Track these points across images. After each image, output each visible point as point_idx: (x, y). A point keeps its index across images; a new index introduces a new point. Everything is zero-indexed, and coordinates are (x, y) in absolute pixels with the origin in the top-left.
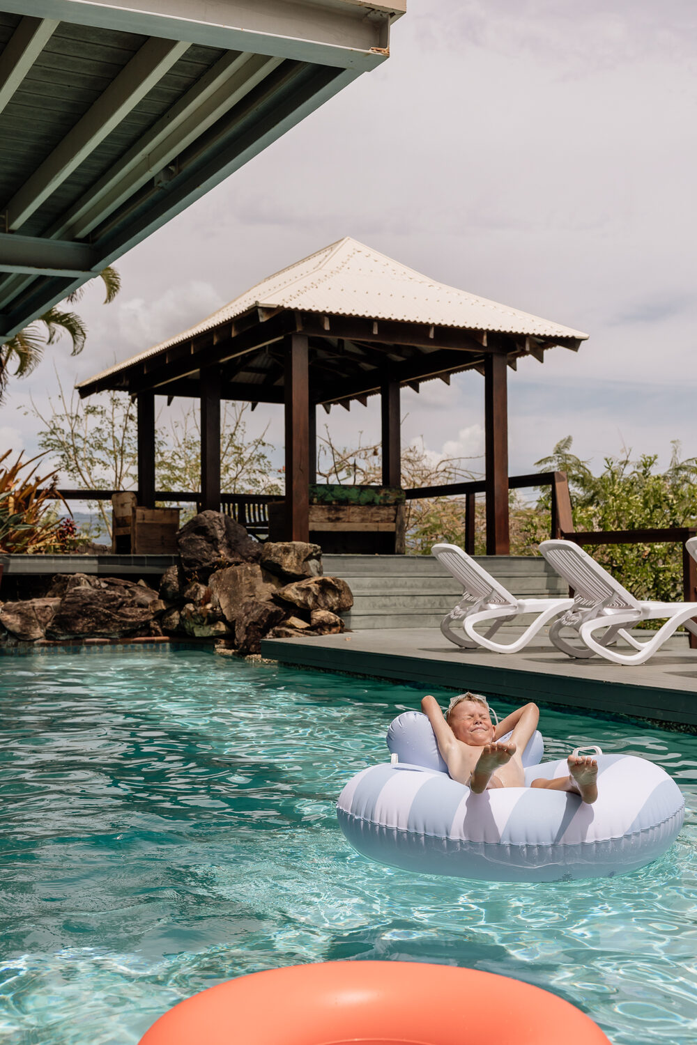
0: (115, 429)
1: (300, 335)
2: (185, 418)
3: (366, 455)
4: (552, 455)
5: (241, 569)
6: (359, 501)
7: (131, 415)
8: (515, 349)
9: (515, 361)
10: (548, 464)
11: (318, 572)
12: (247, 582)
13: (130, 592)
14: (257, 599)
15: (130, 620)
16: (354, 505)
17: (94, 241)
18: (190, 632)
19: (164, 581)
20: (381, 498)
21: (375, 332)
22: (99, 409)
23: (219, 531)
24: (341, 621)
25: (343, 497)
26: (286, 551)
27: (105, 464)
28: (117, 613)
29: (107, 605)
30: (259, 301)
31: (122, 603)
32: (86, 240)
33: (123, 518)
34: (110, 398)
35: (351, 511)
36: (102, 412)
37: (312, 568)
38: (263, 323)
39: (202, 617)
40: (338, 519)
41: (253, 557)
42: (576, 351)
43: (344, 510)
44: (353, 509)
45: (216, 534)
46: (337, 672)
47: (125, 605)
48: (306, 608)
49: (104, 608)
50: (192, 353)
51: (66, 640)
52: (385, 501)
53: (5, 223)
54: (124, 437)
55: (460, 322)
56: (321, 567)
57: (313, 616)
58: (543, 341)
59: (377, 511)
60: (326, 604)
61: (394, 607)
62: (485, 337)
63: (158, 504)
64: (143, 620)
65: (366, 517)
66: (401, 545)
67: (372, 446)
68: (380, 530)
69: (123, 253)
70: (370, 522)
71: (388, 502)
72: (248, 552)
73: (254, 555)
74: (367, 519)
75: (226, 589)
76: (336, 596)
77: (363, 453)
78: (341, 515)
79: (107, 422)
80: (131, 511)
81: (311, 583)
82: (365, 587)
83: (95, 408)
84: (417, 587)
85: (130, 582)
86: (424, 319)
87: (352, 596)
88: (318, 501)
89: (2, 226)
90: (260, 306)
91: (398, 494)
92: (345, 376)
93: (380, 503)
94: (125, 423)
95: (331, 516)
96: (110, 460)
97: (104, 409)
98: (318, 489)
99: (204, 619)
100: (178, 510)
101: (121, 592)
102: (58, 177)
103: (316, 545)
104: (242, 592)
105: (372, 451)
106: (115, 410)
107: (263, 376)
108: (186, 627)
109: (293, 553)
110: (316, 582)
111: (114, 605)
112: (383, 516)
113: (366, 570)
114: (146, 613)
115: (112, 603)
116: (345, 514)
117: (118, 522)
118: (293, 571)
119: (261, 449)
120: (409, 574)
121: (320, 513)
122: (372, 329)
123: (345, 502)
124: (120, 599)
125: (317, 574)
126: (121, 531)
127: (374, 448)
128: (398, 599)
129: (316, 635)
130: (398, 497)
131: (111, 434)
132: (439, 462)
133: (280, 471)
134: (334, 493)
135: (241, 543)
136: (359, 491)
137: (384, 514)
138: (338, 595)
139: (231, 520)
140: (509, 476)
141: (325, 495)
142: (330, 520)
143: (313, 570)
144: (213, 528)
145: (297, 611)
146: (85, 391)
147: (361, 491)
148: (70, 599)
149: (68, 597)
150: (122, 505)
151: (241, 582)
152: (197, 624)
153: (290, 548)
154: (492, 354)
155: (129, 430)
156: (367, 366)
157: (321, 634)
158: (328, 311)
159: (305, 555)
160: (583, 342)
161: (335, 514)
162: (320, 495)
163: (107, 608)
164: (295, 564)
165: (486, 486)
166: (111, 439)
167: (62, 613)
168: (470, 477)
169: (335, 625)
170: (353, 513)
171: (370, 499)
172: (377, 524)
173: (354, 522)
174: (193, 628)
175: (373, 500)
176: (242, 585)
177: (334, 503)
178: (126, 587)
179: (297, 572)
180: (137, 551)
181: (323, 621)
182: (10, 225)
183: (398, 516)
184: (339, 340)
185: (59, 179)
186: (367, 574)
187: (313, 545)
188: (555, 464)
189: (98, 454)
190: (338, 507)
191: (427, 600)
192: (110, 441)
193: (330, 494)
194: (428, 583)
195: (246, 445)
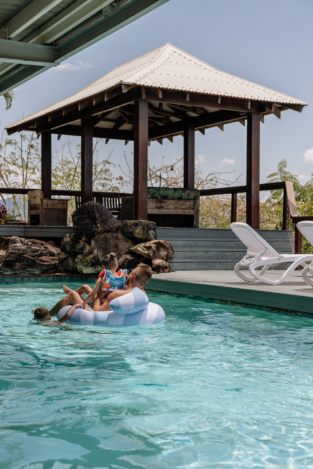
0: (23, 153)
1: (144, 100)
2: (63, 148)
3: (167, 170)
4: (277, 172)
5: (110, 235)
6: (174, 197)
7: (32, 145)
8: (265, 111)
9: (263, 117)
10: (275, 177)
11: (155, 237)
12: (113, 243)
13: (45, 247)
14: (120, 252)
15: (46, 263)
16: (170, 199)
17: (55, 45)
18: (81, 271)
19: (65, 241)
20: (186, 195)
21: (188, 99)
22: (14, 141)
23: (97, 214)
24: (169, 266)
25: (165, 195)
26: (136, 225)
27: (16, 173)
28: (38, 259)
29: (33, 254)
30: (122, 80)
31: (41, 254)
32: (51, 44)
33: (35, 205)
34: (20, 135)
35: (169, 203)
36: (15, 143)
37: (151, 235)
38: (124, 93)
39: (88, 262)
40: (162, 207)
41: (116, 228)
42: (301, 112)
43: (165, 202)
44: (170, 202)
45: (95, 215)
46: (172, 294)
47: (42, 255)
48: (149, 258)
49: (31, 256)
50: (79, 110)
51: (10, 274)
52: (188, 197)
53: (6, 34)
54: (28, 158)
55: (236, 94)
56: (156, 234)
57: (153, 262)
58: (280, 106)
59: (183, 203)
60: (160, 256)
61: (196, 258)
62: (249, 104)
63: (53, 197)
64: (53, 263)
65: (177, 206)
66: (197, 223)
67: (171, 165)
68: (185, 214)
69: (76, 53)
70: (180, 209)
71: (190, 198)
72: (113, 225)
73: (116, 227)
74: (178, 207)
75: (101, 247)
76: (165, 251)
77: (165, 169)
78: (163, 205)
79: (18, 149)
80: (40, 201)
81: (151, 244)
82: (179, 247)
83: (11, 141)
84: (208, 247)
85: (44, 242)
86: (215, 93)
87: (173, 252)
88: (150, 197)
89: (4, 35)
90: (123, 83)
91: (196, 193)
92: (161, 124)
93: (185, 198)
94: (28, 150)
95: (157, 205)
96: (20, 171)
97: (16, 142)
98: (151, 190)
99: (89, 263)
100: (67, 200)
101: (39, 247)
102: (47, 8)
103: (153, 222)
104: (110, 248)
105: (170, 168)
106: (23, 142)
107: (113, 124)
108: (78, 268)
109: (140, 226)
110: (154, 243)
111: (37, 255)
112: (187, 206)
113: (179, 237)
114: (54, 260)
115: (35, 254)
116: (166, 205)
117: (32, 207)
118: (140, 236)
119: (107, 166)
120: (204, 239)
121: (151, 203)
122: (186, 98)
123: (165, 198)
124: (39, 252)
125: (154, 239)
126: (34, 212)
127: (172, 166)
128: (198, 253)
129: (156, 273)
130: (196, 195)
131: (21, 156)
132: (208, 175)
133: (117, 179)
134: (159, 192)
135: (109, 220)
136: (174, 191)
137: (188, 205)
138: (166, 250)
139: (103, 207)
140: (260, 183)
141: (155, 193)
142: (157, 208)
143: (152, 236)
144: (93, 211)
145: (144, 260)
146: (11, 131)
147: (175, 191)
148: (12, 251)
149: (11, 250)
150: (35, 197)
151: (110, 242)
152: (84, 266)
153: (138, 223)
154: (251, 113)
155: (31, 154)
156: (174, 119)
157: (158, 273)
158: (161, 87)
159: (147, 228)
160: (304, 107)
161: (160, 204)
162: (151, 193)
163: (33, 256)
164: (142, 233)
165: (247, 189)
166: (21, 159)
167: (7, 259)
168: (226, 184)
169: (166, 268)
170: (170, 203)
171: (180, 196)
172: (183, 210)
173: (170, 208)
174: (82, 269)
175: (182, 196)
176: (110, 244)
177: (159, 198)
178: (42, 245)
179: (143, 237)
180: (44, 224)
181: (159, 265)
182: (9, 34)
183: (195, 206)
184: (160, 103)
185: (47, 9)
186: (181, 239)
187: (152, 222)
188: (278, 176)
189: (12, 168)
190: (162, 200)
191: (214, 254)
192: (20, 160)
193: (157, 193)
194: (215, 244)
195: (98, 163)
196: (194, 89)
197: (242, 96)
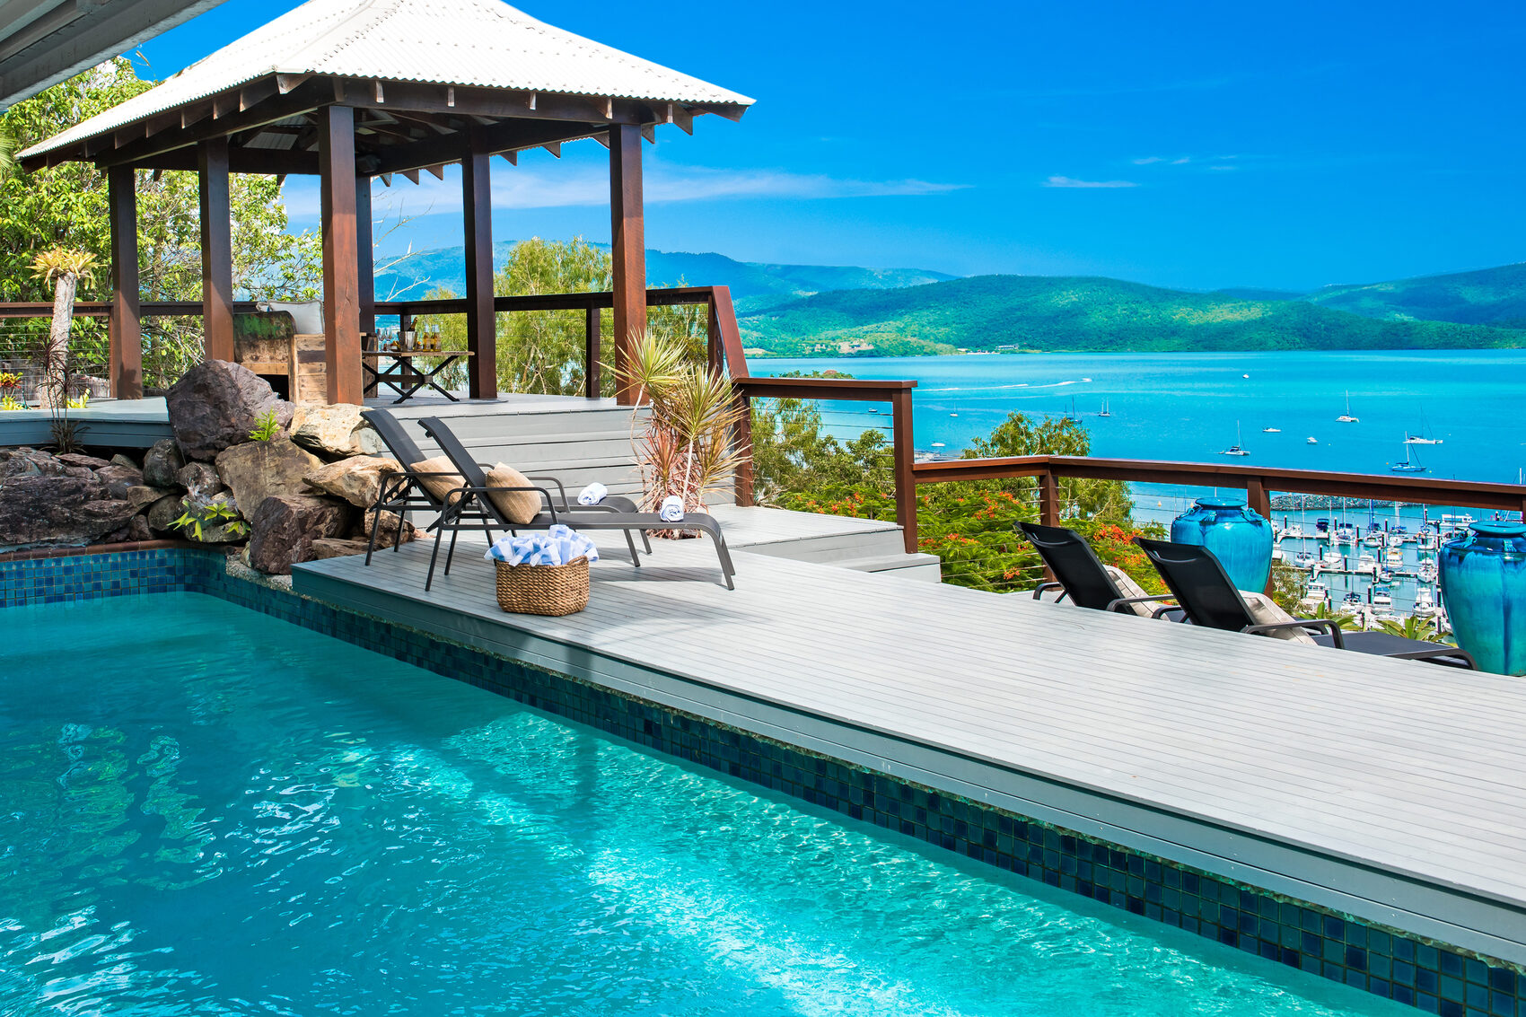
1: (340, 105)
8: (653, 119)
11: (375, 446)
13: (101, 475)
15: (101, 520)
28: (79, 511)
29: (65, 499)
31: (88, 495)
37: (364, 442)
38: (284, 94)
41: (280, 424)
47: (92, 497)
49: (61, 505)
57: (368, 518)
62: (609, 105)
64: (120, 519)
75: (242, 474)
81: (367, 469)
85: (100, 459)
90: (280, 72)
104: (265, 479)
110: (373, 468)
111: (76, 499)
114: (125, 507)
115: (72, 497)
118: (337, 445)
122: (447, 95)
124: (84, 489)
143: (367, 444)
146: (31, 163)
151: (264, 464)
154: (619, 125)
158: (380, 76)
163: (65, 505)
176: (265, 469)
178: (94, 468)
179: (343, 448)
181: (382, 527)
196: (465, 79)
197: (589, 88)
